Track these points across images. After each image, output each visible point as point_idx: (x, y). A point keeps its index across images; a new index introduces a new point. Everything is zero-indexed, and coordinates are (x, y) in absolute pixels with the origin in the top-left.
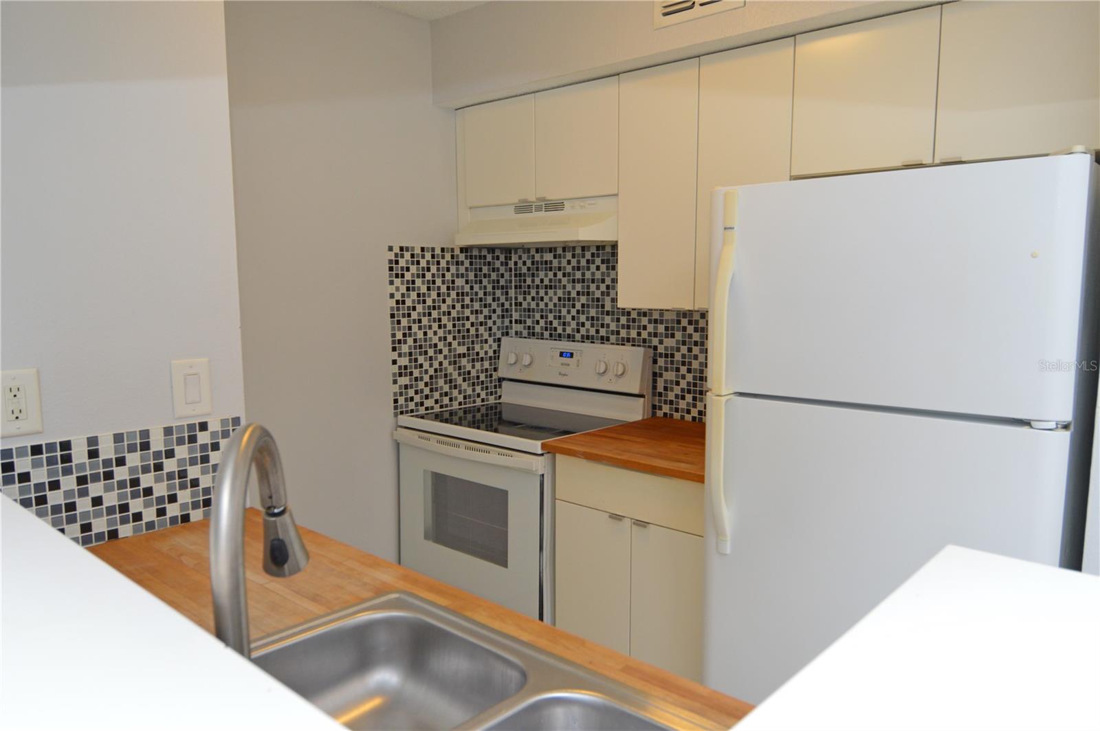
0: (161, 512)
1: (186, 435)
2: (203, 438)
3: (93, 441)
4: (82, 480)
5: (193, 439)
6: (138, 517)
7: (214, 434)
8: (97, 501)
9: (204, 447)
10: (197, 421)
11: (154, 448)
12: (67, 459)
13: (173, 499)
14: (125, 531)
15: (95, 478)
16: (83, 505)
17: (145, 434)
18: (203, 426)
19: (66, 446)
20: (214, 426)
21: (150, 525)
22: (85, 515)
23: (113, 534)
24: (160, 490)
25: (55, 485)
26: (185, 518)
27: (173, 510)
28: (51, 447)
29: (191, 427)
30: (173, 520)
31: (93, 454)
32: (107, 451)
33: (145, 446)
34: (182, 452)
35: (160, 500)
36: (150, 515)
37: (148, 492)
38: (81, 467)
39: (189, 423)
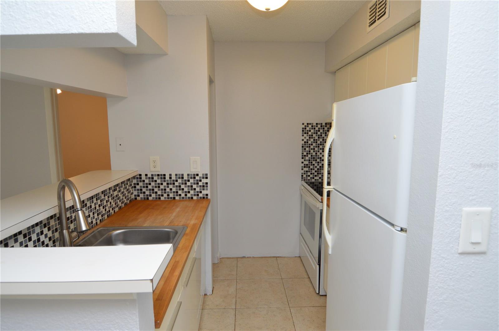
0: (186, 195)
1: (193, 176)
2: (197, 178)
3: (170, 175)
4: (168, 184)
5: (194, 178)
6: (180, 195)
7: (200, 177)
8: (171, 189)
9: (197, 180)
10: (196, 173)
11: (185, 179)
12: (165, 178)
13: (189, 192)
14: (177, 198)
15: (171, 184)
16: (168, 190)
17: (183, 175)
18: (197, 175)
19: (165, 175)
20: (200, 175)
21: (183, 198)
22: (168, 192)
23: (174, 198)
24: (186, 189)
25: (162, 184)
26: (192, 198)
27: (189, 195)
28: (161, 175)
29: (194, 175)
30: (189, 198)
31: (170, 178)
32: (174, 178)
33: (183, 178)
34: (192, 181)
35: (186, 192)
36: (183, 195)
37: (183, 189)
38: (168, 181)
39: (194, 173)
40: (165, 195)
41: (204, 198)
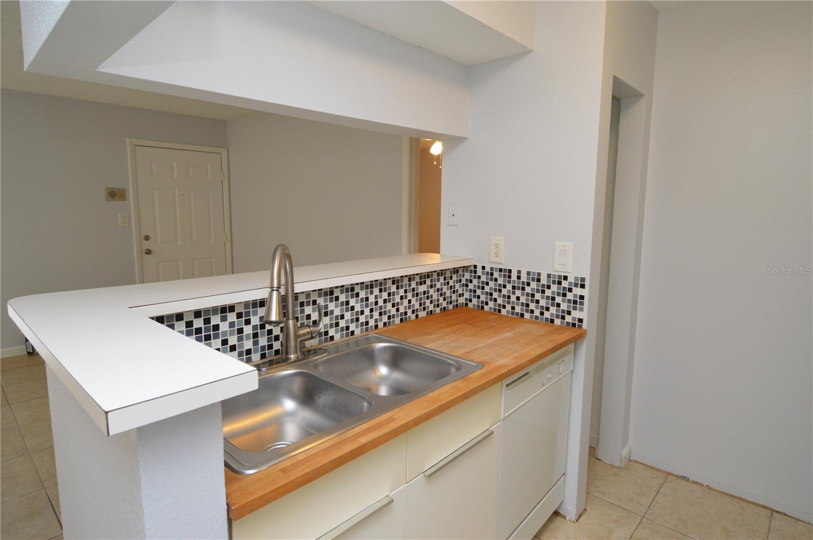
0: (542, 313)
1: (557, 280)
2: (565, 284)
3: (519, 272)
4: (514, 287)
5: (560, 283)
6: (532, 311)
7: (570, 283)
8: (518, 298)
9: (564, 288)
10: (563, 274)
11: (542, 282)
12: (510, 277)
13: (548, 309)
14: (527, 316)
15: (518, 288)
16: (513, 298)
17: (539, 274)
18: (566, 278)
19: (510, 271)
20: (571, 279)
21: (537, 318)
22: (513, 302)
23: (522, 315)
24: (543, 303)
25: (505, 286)
26: (552, 321)
27: (547, 315)
28: (505, 270)
29: (560, 277)
30: (547, 319)
31: (519, 278)
32: (524, 278)
33: (539, 280)
34: (554, 288)
35: (542, 307)
36: (537, 313)
37: (538, 302)
38: (514, 281)
39: (559, 274)
40: (509, 307)
41: (575, 326)
